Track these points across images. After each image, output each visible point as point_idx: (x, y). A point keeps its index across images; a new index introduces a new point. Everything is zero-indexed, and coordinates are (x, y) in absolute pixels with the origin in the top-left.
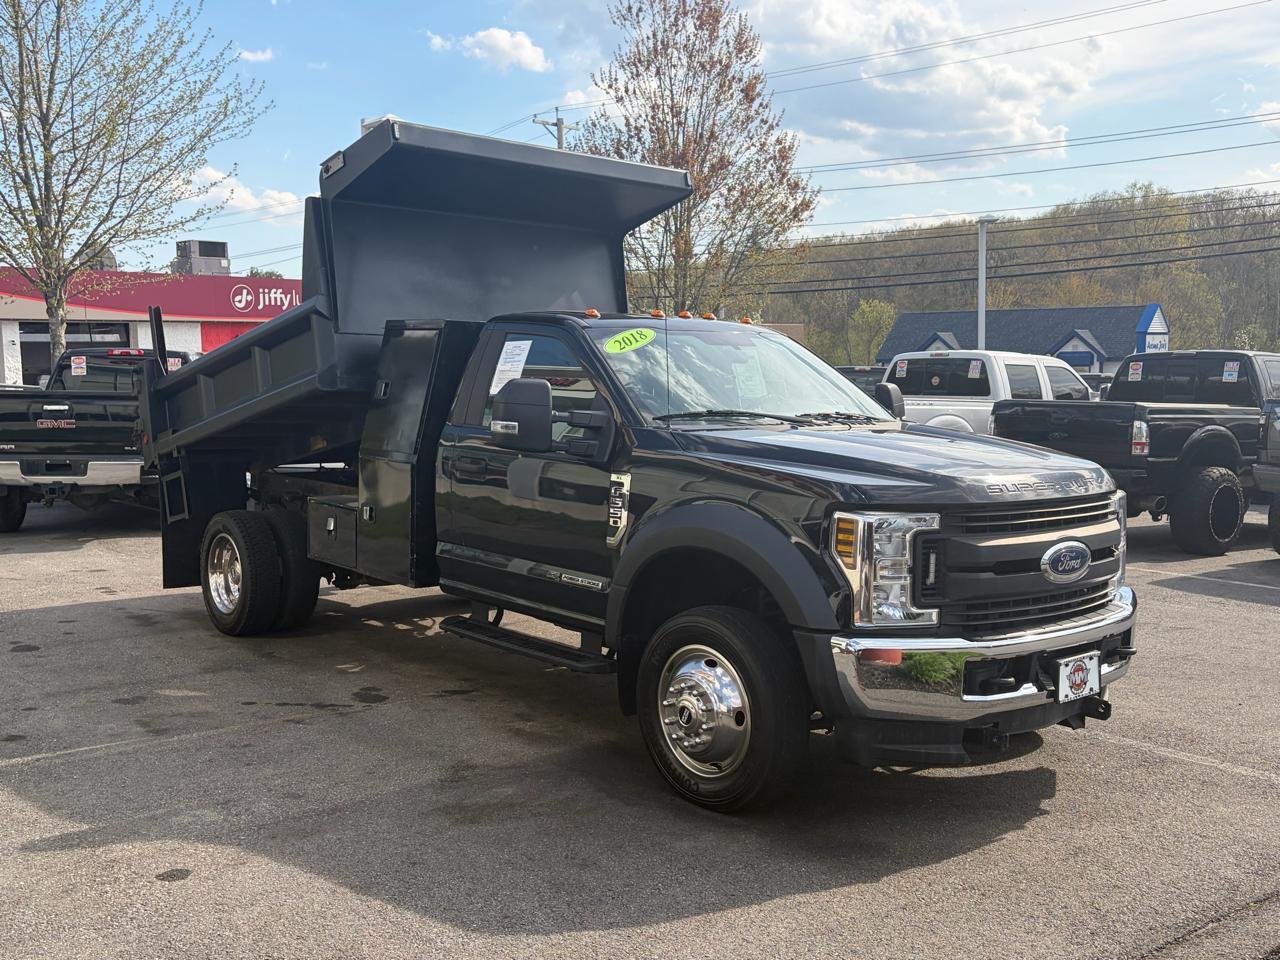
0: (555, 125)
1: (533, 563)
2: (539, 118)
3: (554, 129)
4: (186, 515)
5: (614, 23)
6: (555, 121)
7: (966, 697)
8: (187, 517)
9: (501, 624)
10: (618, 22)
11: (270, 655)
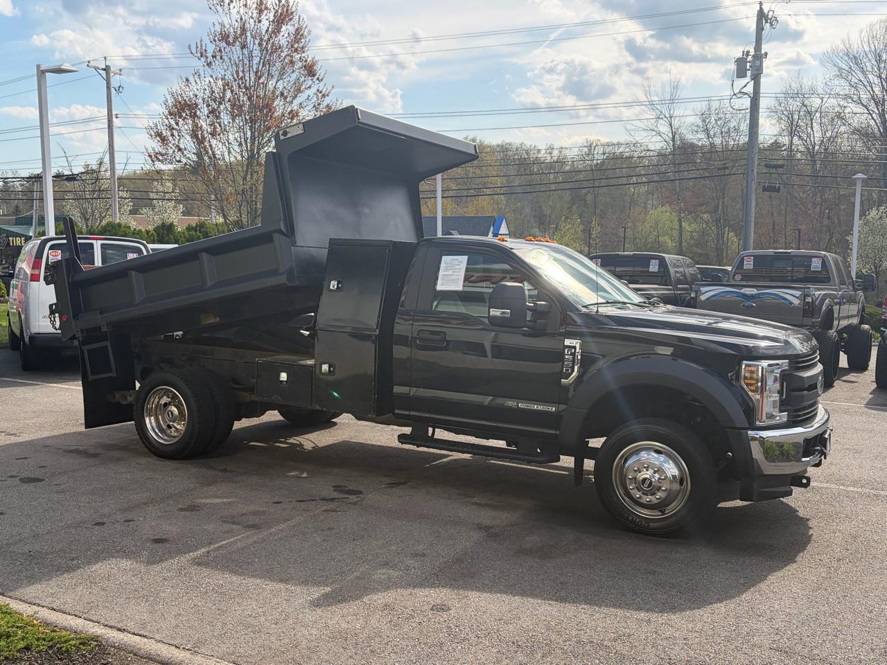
0: (104, 70)
1: (491, 398)
2: (92, 64)
3: (103, 73)
4: (113, 374)
5: (210, 8)
6: (104, 67)
7: (803, 459)
8: (115, 375)
9: (435, 437)
10: (213, 8)
11: (224, 470)
